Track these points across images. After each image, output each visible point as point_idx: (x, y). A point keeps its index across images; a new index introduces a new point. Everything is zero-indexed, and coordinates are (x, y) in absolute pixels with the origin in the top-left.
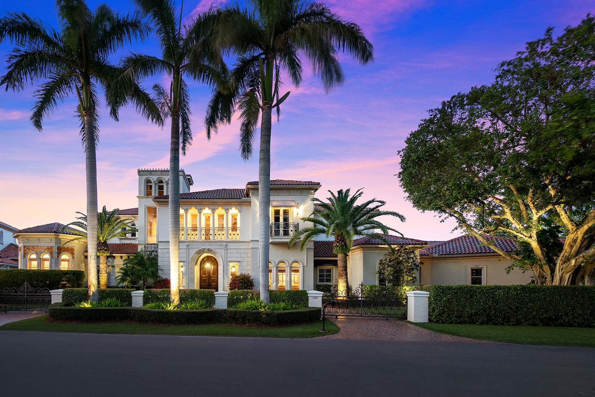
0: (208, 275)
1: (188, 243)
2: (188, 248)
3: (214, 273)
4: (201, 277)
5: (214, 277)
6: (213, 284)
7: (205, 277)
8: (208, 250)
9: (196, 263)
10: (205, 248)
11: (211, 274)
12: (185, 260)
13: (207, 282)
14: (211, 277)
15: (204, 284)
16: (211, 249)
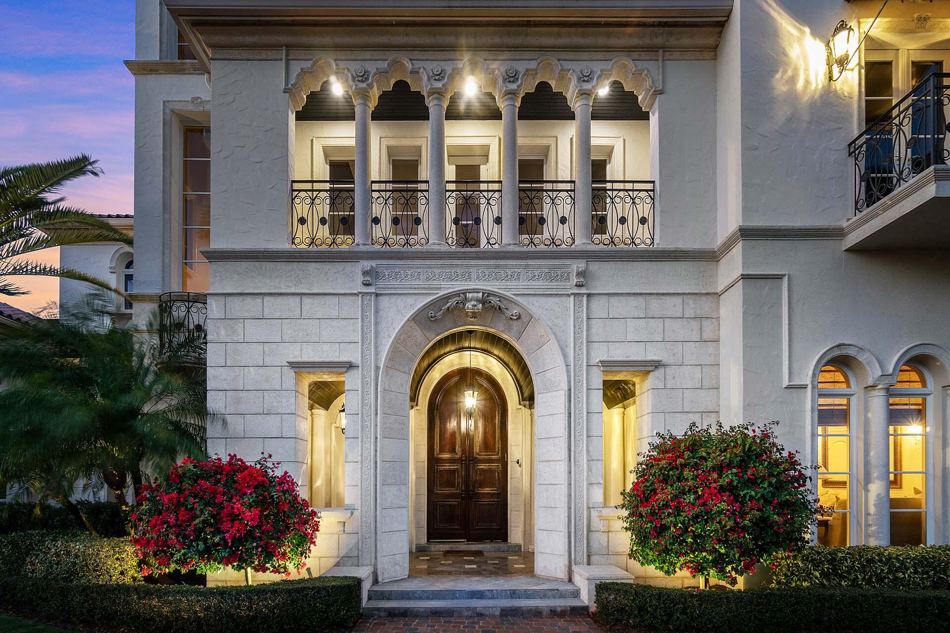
0: (464, 451)
1: (374, 263)
2: (372, 290)
3: (487, 445)
4: (433, 460)
5: (490, 461)
6: (487, 490)
7: (452, 461)
8: (483, 301)
9: (414, 398)
10: (465, 292)
11: (477, 449)
12: (356, 358)
13: (458, 480)
14: (477, 461)
15: (447, 491)
16: (501, 297)
